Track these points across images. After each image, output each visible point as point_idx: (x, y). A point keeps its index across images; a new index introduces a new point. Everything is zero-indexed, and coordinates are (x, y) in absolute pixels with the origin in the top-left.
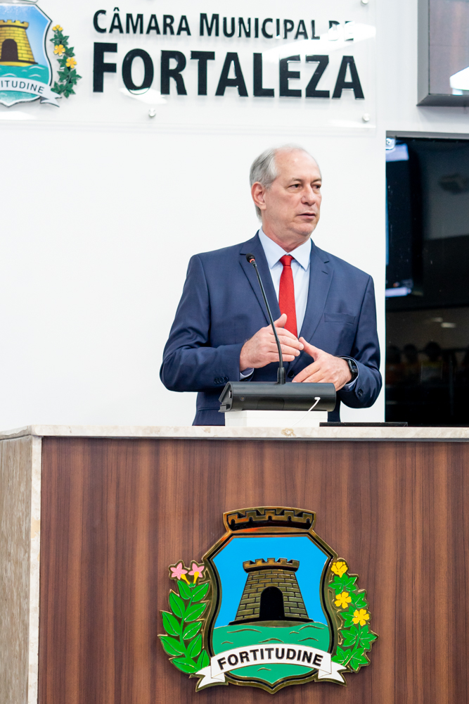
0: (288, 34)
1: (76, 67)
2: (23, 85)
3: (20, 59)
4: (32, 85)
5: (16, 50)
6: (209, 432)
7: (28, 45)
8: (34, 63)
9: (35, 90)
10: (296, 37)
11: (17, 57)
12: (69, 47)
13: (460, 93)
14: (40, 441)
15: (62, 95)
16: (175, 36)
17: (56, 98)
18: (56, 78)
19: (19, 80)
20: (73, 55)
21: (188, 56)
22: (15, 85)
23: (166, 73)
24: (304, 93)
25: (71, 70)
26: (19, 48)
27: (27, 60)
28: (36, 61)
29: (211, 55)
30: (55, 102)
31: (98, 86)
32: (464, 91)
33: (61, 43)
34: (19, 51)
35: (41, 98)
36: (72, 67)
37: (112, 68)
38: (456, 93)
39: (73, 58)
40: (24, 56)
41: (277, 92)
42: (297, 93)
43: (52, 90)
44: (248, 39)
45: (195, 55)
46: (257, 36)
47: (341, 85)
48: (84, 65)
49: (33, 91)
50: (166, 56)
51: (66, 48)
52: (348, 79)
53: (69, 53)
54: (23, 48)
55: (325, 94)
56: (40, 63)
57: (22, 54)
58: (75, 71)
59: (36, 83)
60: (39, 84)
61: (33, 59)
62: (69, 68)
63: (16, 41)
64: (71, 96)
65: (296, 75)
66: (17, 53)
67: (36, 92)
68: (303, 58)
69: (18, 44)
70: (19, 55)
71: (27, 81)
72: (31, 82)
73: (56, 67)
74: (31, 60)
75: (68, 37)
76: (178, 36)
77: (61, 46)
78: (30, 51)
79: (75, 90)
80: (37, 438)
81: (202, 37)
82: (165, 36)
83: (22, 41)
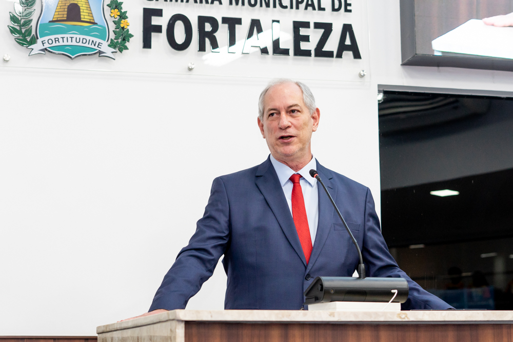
0: (300, 5)
1: (128, 27)
2: (84, 41)
3: (82, 19)
4: (93, 41)
5: (80, 12)
6: (334, 316)
7: (89, 8)
8: (94, 23)
9: (95, 45)
10: (306, 8)
11: (80, 18)
12: (123, 11)
13: (440, 54)
14: (183, 325)
15: (117, 50)
16: (209, 5)
17: (112, 52)
18: (112, 36)
19: (82, 37)
20: (127, 18)
21: (220, 21)
22: (78, 41)
23: (203, 34)
24: (313, 53)
25: (125, 30)
26: (81, 10)
27: (89, 20)
28: (96, 22)
29: (239, 21)
30: (111, 55)
31: (147, 44)
32: (443, 52)
33: (116, 7)
34: (81, 13)
35: (100, 52)
36: (125, 27)
37: (158, 29)
38: (436, 54)
39: (127, 20)
40: (86, 17)
41: (291, 52)
42: (307, 53)
43: (109, 46)
44: (268, 8)
45: (225, 20)
46: (275, 6)
47: (342, 48)
48: (135, 26)
49: (93, 46)
50: (202, 20)
51: (121, 12)
52: (348, 42)
53: (123, 16)
54: (85, 11)
55: (329, 54)
56: (98, 24)
57: (84, 15)
58: (128, 30)
59: (95, 39)
60: (98, 40)
61: (94, 20)
62: (123, 28)
63: (79, 5)
64: (124, 51)
65: (306, 39)
66: (80, 15)
67: (96, 47)
68: (312, 25)
69: (81, 8)
70: (82, 17)
71: (88, 38)
72: (92, 39)
73: (112, 27)
74: (91, 21)
75: (122, 3)
76: (212, 5)
77: (116, 10)
78: (91, 14)
79: (128, 47)
80: (180, 323)
81: (231, 6)
82: (201, 4)
83: (83, 5)
